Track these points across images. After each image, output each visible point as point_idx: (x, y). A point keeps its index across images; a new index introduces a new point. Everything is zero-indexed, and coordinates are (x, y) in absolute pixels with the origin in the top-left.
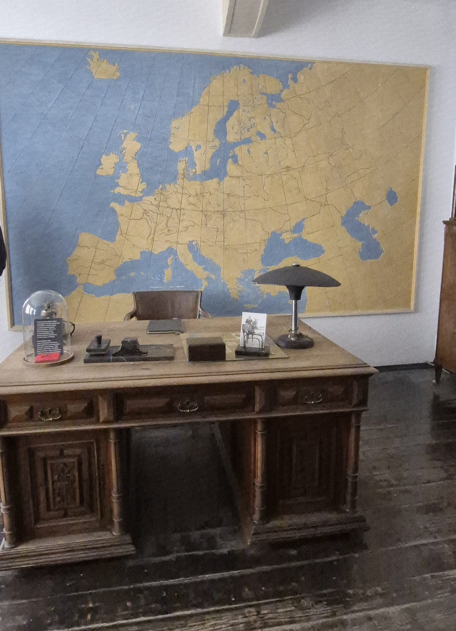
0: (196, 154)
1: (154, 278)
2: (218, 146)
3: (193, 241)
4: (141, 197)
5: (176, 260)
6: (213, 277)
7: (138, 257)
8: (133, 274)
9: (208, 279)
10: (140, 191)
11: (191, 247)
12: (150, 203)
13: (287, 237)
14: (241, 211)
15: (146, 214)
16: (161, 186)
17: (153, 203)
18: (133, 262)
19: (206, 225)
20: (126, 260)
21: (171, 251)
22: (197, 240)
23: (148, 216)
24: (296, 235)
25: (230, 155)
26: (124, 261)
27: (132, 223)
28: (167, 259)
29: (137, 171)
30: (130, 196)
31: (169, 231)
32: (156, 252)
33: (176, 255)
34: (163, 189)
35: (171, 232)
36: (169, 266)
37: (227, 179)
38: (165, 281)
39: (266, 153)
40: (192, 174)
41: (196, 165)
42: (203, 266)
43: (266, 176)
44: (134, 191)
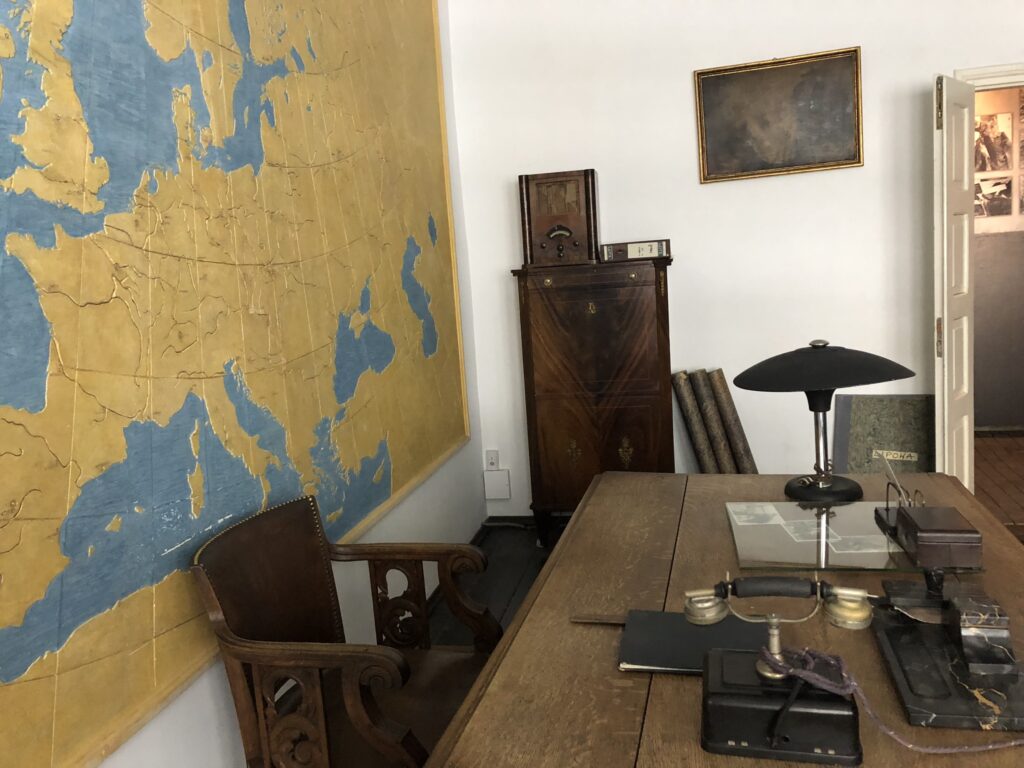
0: (205, 78)
1: (169, 516)
2: (240, 65)
3: (231, 363)
4: (101, 216)
5: (206, 431)
6: (276, 461)
7: (120, 454)
8: (113, 525)
9: (270, 472)
10: (95, 190)
11: (230, 383)
12: (126, 238)
13: (357, 322)
14: (295, 263)
15: (120, 282)
16: (145, 178)
17: (134, 238)
18: (110, 475)
19: (248, 309)
20: (89, 474)
21: (193, 407)
22: (238, 359)
23: (126, 288)
24: (364, 318)
25: (263, 99)
26: (82, 480)
27: (88, 317)
28: (187, 436)
29: (74, 107)
30: (66, 208)
31: (181, 336)
32: (162, 422)
33: (205, 418)
34: (152, 186)
35: (185, 340)
36: (194, 460)
37: (264, 167)
38: (194, 516)
39: (309, 109)
40: (205, 146)
41: (208, 115)
42: (257, 437)
43: (316, 169)
44: (75, 189)
